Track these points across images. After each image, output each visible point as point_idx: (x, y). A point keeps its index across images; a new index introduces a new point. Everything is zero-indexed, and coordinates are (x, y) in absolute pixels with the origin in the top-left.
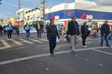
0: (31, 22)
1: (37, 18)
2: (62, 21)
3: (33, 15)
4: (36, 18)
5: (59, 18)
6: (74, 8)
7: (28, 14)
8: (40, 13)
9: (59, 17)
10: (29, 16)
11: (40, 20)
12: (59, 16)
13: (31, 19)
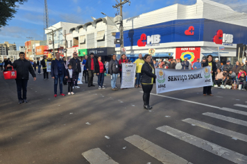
0: (83, 50)
1: (98, 41)
2: (169, 48)
3: (88, 35)
4: (96, 41)
5: (159, 40)
6: (200, 17)
7: (75, 34)
8: (108, 31)
9: (160, 38)
10: (77, 38)
11: (106, 46)
12: (159, 36)
13: (84, 43)
